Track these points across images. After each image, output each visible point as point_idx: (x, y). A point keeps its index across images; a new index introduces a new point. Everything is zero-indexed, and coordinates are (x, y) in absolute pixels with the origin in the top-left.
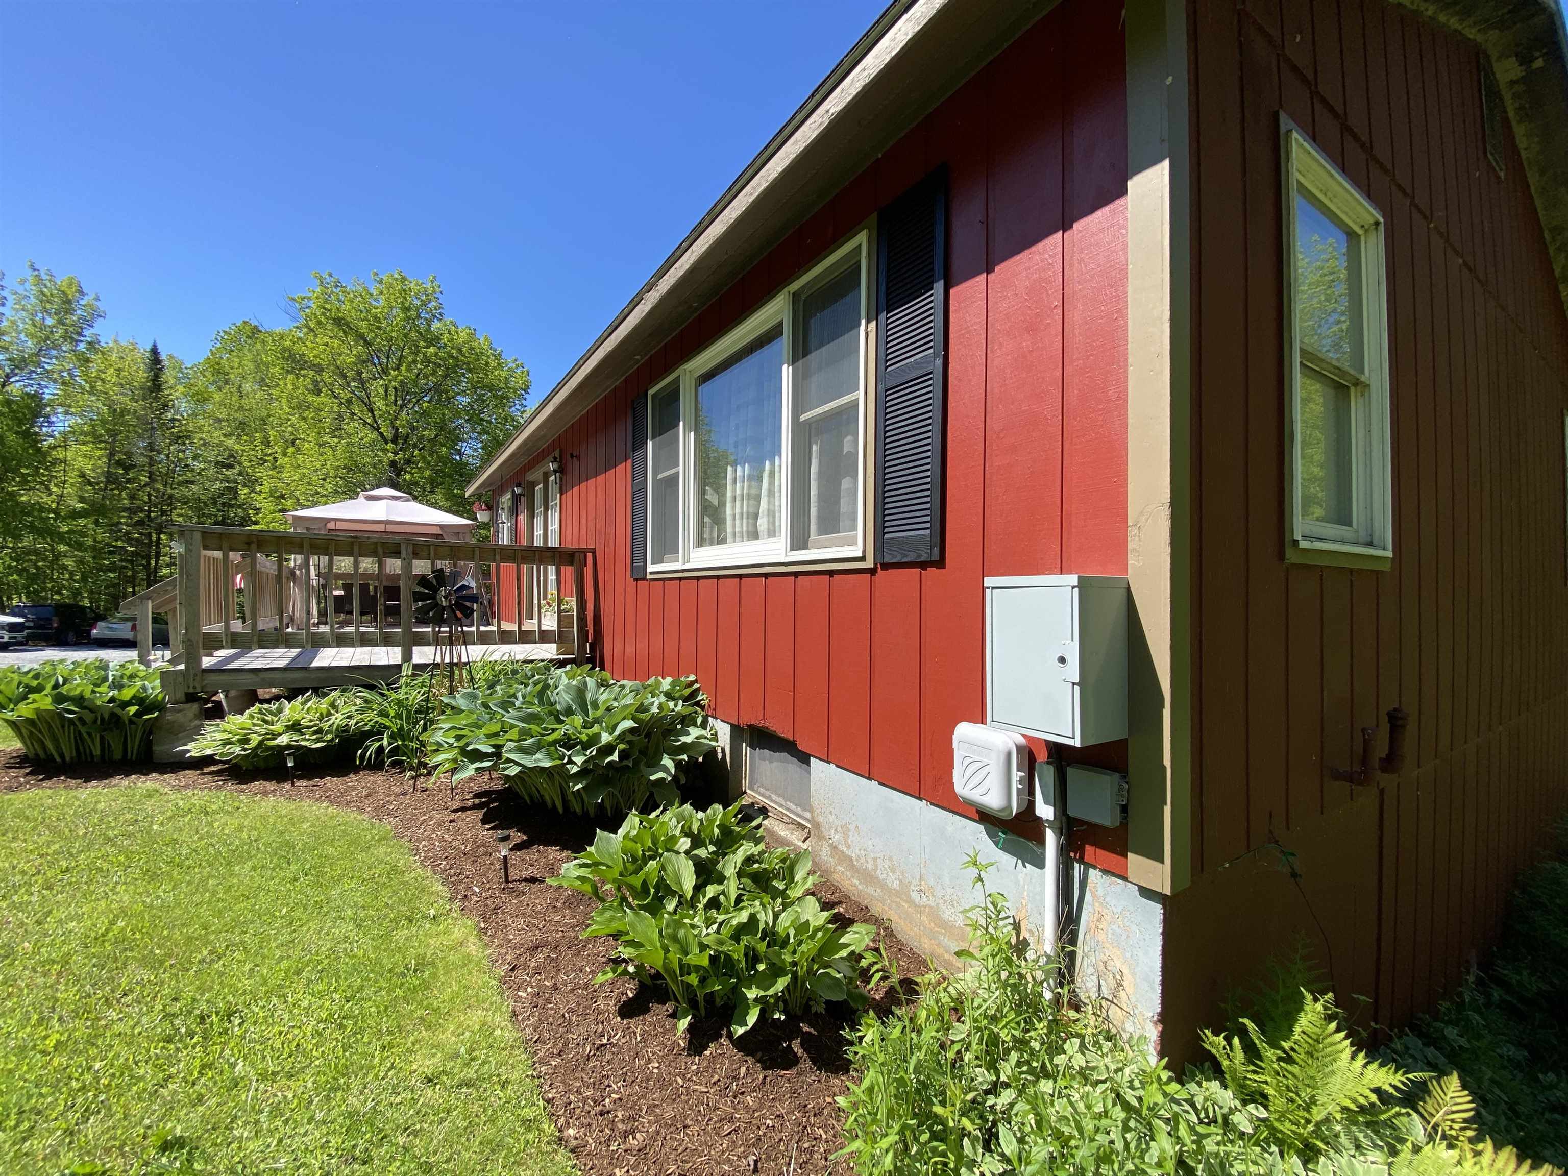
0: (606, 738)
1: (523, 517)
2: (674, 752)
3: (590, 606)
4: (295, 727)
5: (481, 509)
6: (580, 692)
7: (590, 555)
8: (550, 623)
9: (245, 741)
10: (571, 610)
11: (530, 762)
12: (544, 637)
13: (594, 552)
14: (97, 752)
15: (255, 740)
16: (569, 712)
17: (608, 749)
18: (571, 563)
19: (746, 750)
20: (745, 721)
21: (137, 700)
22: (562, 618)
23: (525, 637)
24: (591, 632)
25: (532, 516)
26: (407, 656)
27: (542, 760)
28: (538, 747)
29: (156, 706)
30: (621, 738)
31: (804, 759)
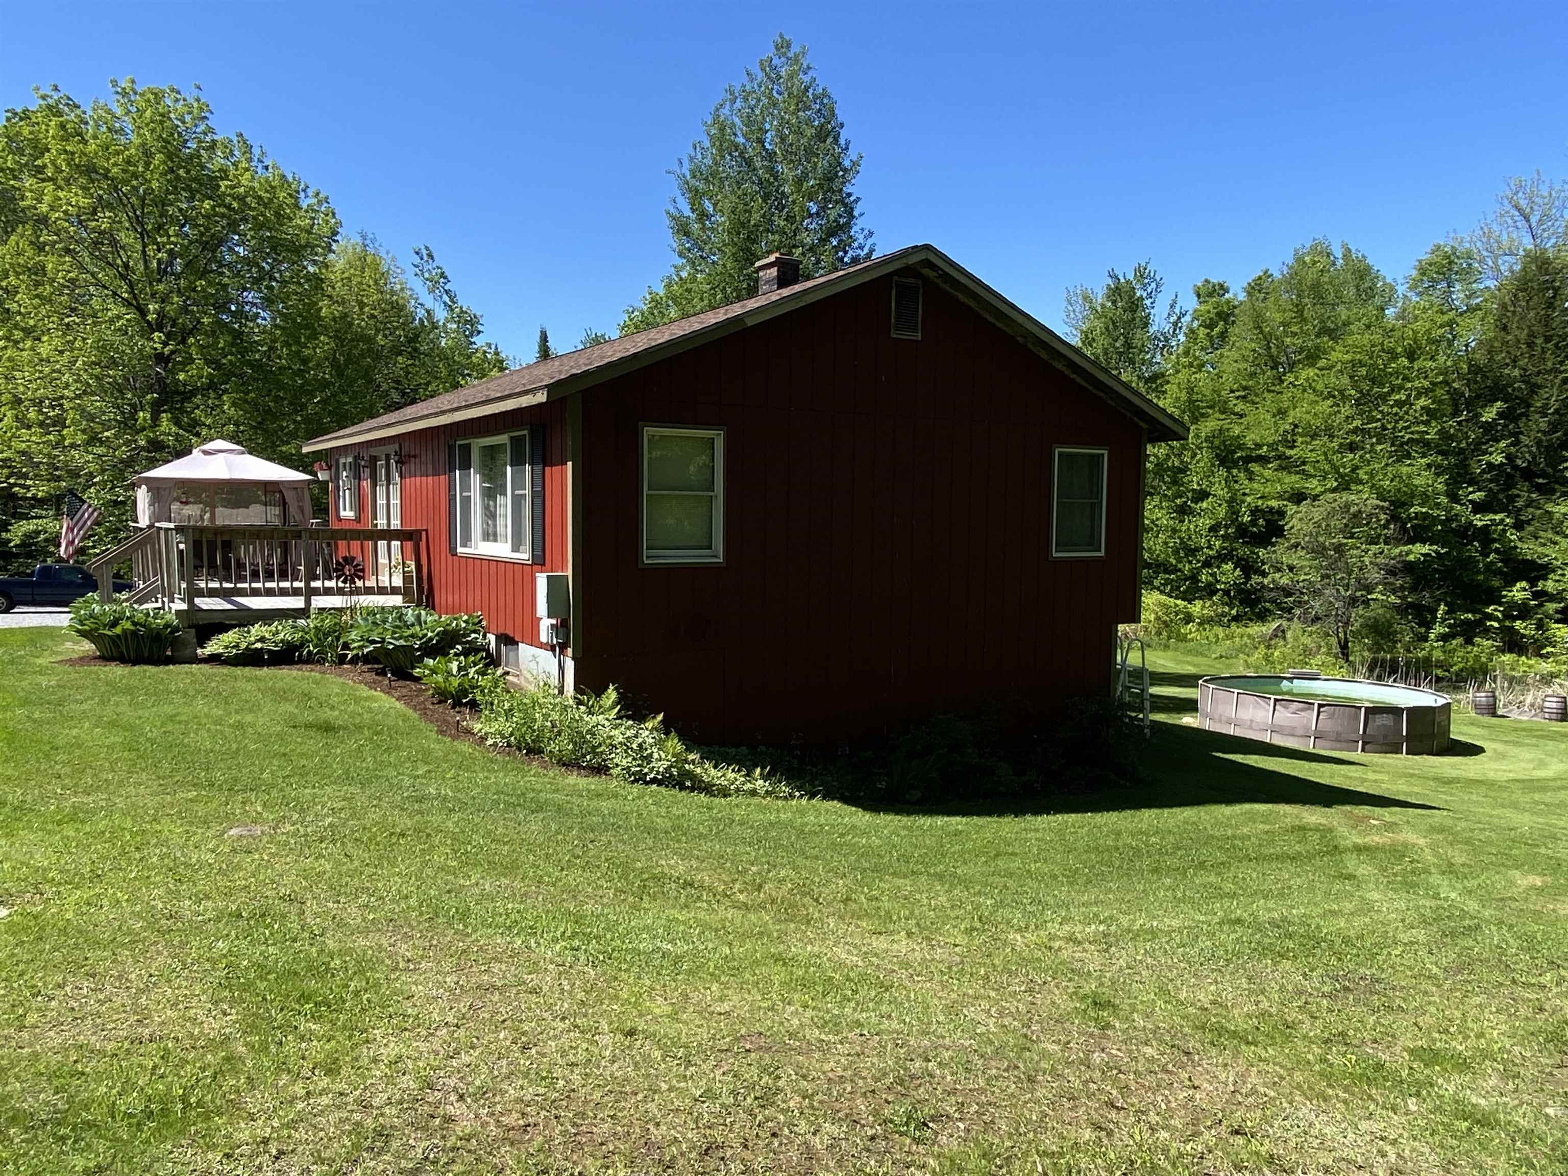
0: (430, 634)
1: (366, 484)
2: (461, 643)
3: (425, 570)
4: (262, 640)
5: (321, 469)
6: (419, 617)
7: (424, 534)
8: (398, 581)
9: (237, 646)
10: (411, 572)
11: (397, 643)
12: (394, 591)
13: (426, 531)
14: (146, 655)
15: (243, 646)
16: (413, 625)
17: (431, 639)
18: (411, 540)
19: (503, 648)
20: (501, 631)
21: (167, 626)
22: (407, 579)
23: (382, 591)
24: (426, 587)
25: (374, 485)
26: (308, 602)
27: (402, 642)
28: (400, 638)
29: (176, 629)
30: (437, 634)
31: (517, 643)
